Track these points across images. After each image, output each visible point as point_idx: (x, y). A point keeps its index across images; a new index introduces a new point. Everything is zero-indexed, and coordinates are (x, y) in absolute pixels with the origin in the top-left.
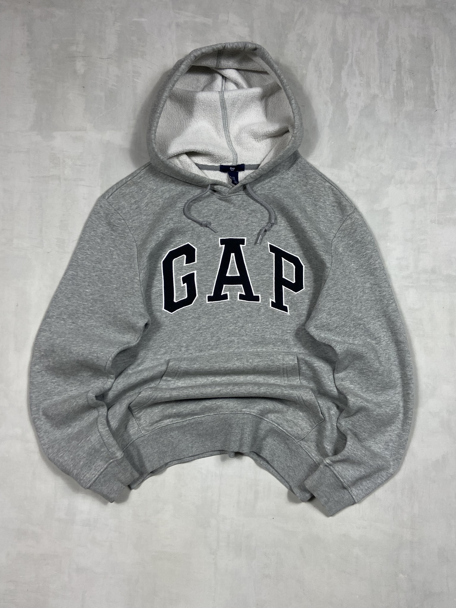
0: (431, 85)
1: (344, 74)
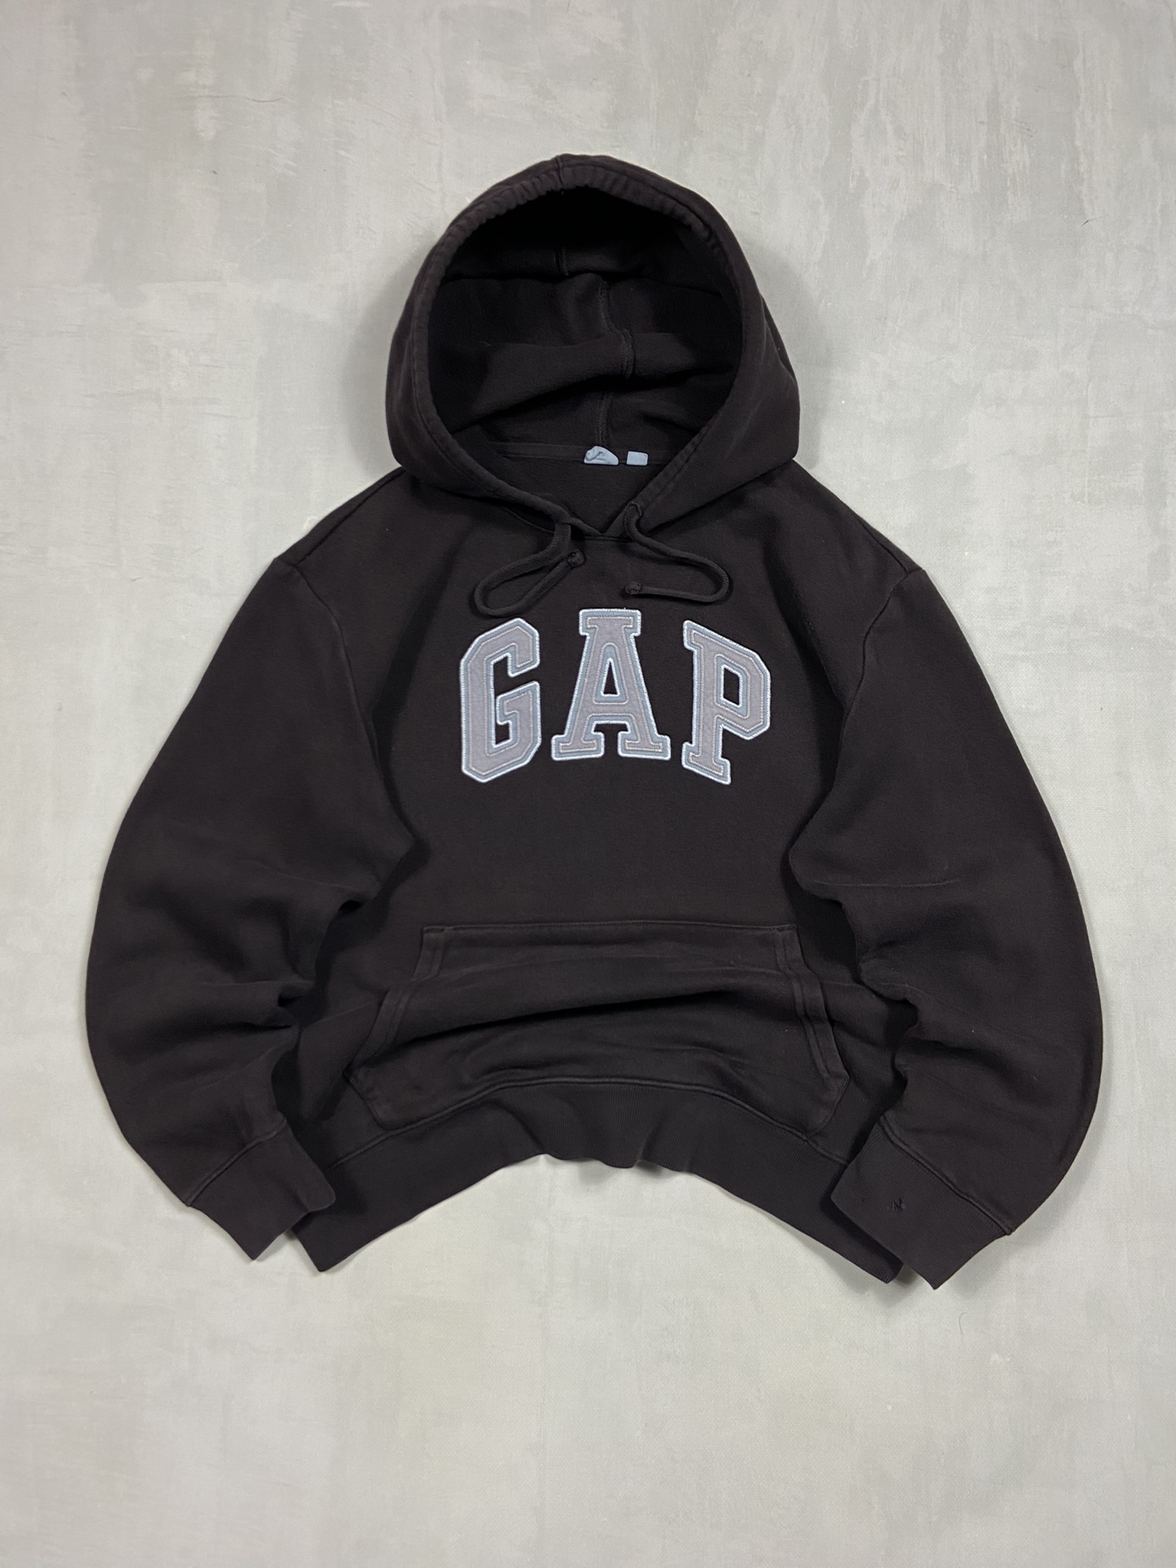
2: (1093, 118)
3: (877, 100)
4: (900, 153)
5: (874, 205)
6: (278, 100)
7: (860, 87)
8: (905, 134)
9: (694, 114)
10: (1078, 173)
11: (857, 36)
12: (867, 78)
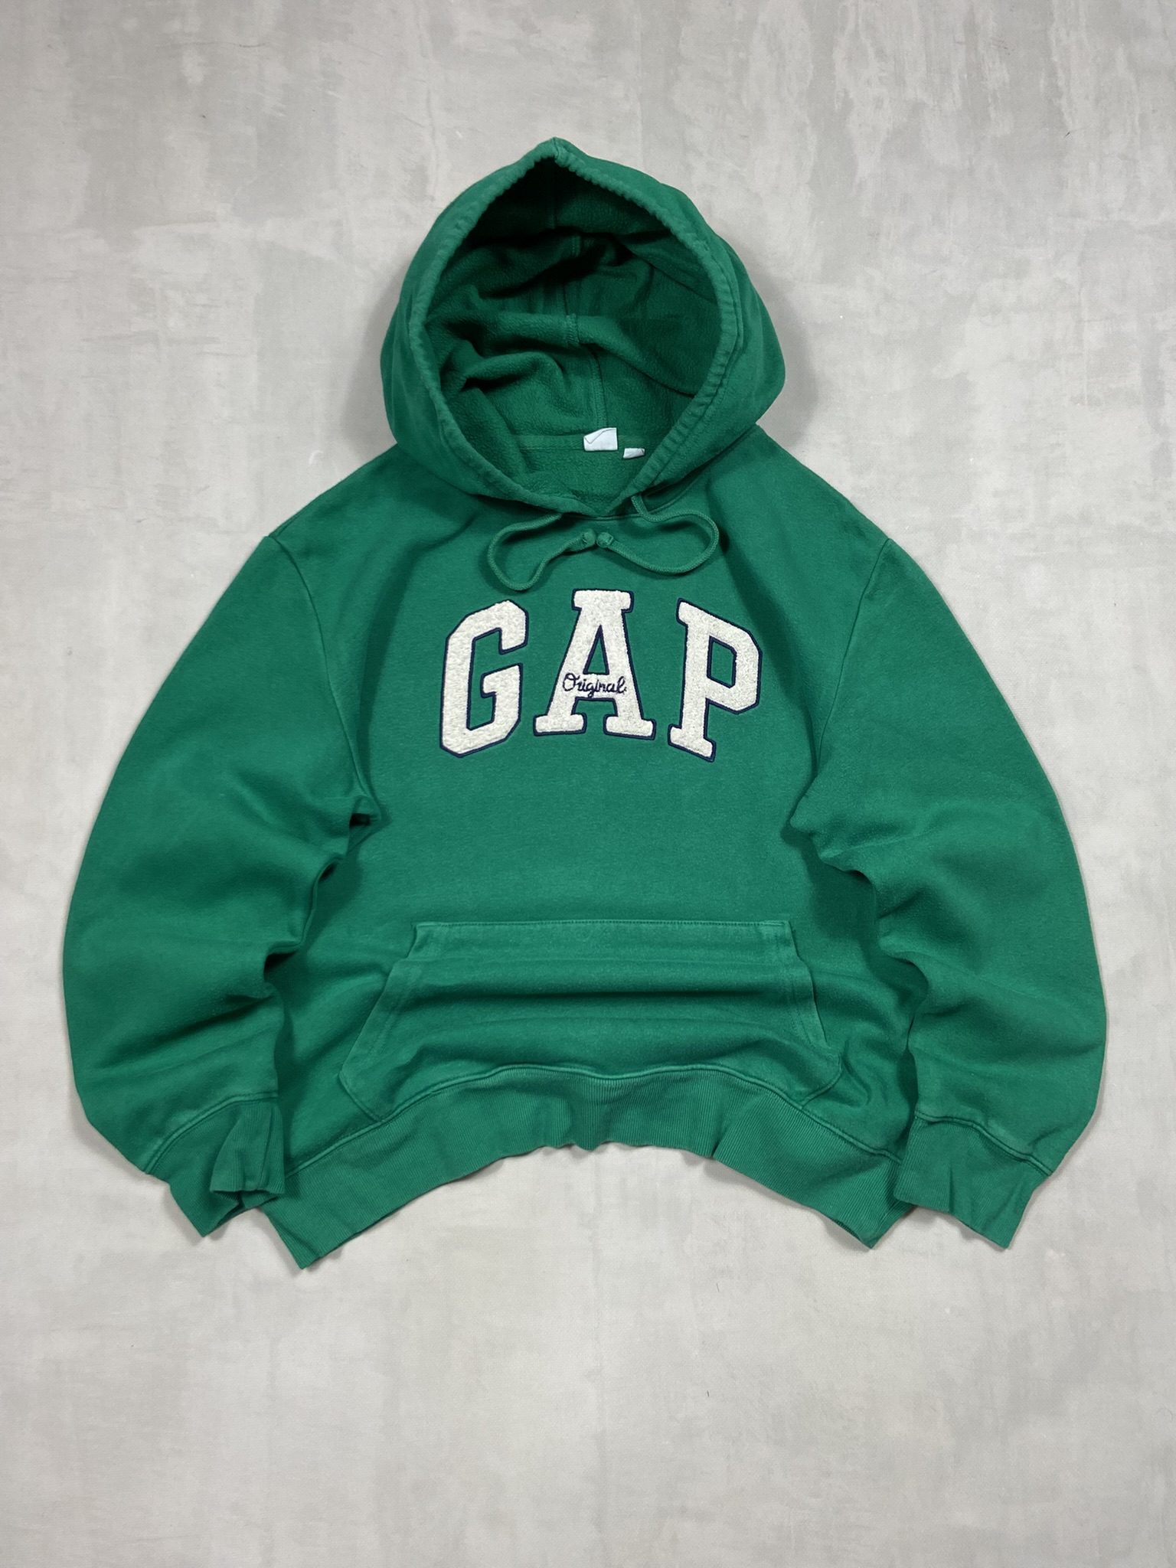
0: (1052, 73)
1: (839, 55)
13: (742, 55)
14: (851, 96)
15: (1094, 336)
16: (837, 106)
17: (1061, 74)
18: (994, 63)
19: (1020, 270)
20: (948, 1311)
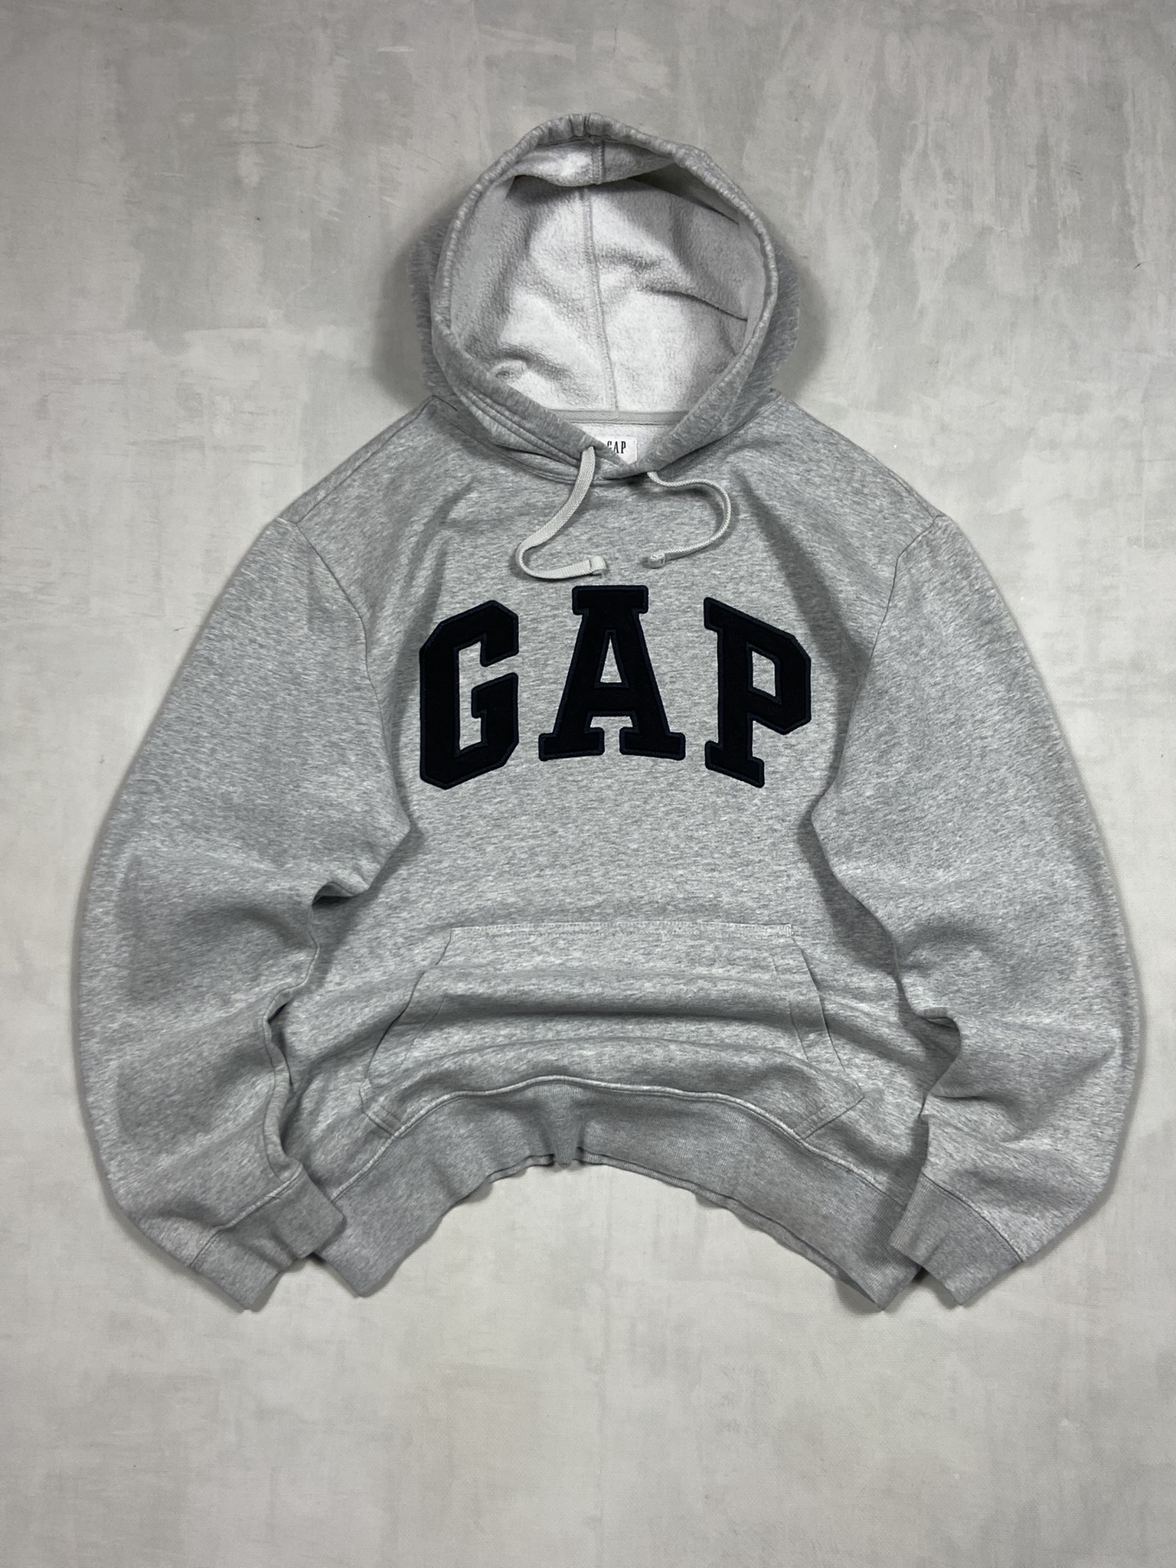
2: (1143, 161)
3: (926, 145)
4: (950, 197)
5: (924, 249)
6: (322, 146)
7: (908, 131)
8: (954, 177)
9: (741, 158)
10: (1130, 215)
11: (905, 80)
12: (914, 122)
13: (806, 173)
14: (917, 218)
15: (1154, 476)
16: (902, 228)
17: (1134, 202)
18: (1065, 188)
19: (1080, 405)
20: (957, 1476)
